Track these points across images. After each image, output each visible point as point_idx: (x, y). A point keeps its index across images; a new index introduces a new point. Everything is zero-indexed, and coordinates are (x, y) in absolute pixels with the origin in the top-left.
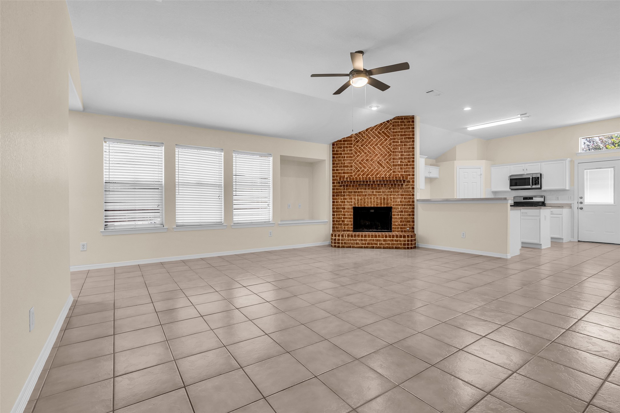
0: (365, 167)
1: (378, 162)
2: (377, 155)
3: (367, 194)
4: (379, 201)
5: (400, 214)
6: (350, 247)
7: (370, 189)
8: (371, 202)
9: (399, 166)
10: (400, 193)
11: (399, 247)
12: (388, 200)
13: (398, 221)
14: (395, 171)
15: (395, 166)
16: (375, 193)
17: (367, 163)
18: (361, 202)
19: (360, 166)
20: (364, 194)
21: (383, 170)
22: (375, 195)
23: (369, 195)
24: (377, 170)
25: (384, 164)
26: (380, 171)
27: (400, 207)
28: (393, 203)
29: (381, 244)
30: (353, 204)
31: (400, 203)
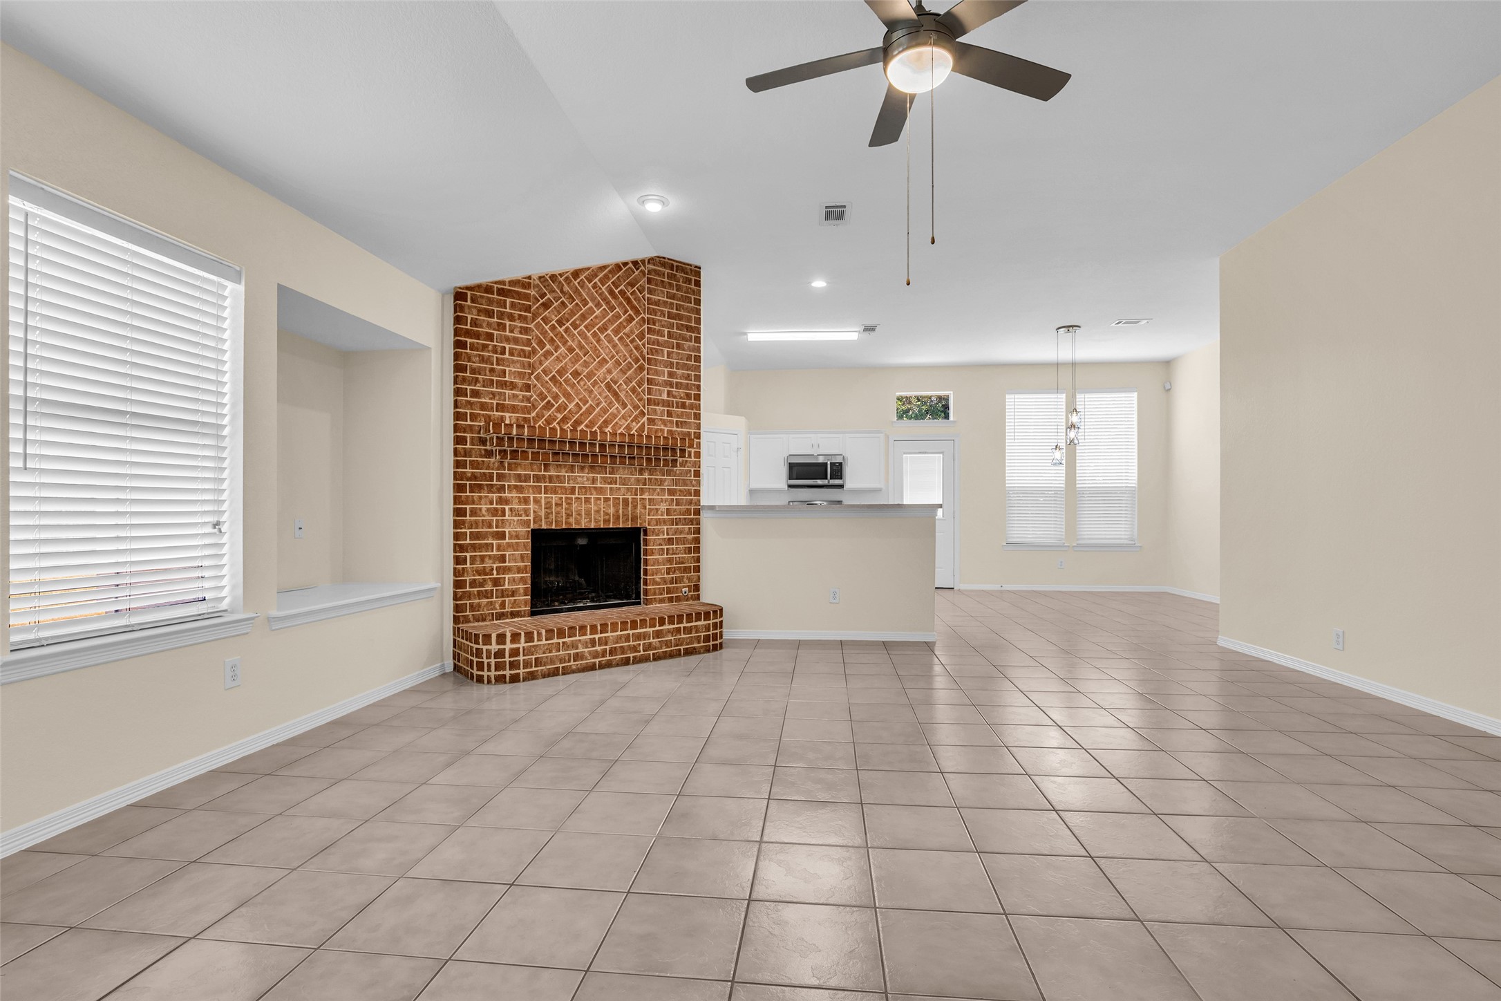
0: (568, 396)
1: (608, 386)
2: (604, 361)
3: (577, 486)
4: (612, 511)
5: (665, 547)
6: (555, 673)
7: (587, 470)
8: (588, 514)
9: (663, 406)
10: (666, 488)
12: (635, 507)
13: (661, 570)
14: (655, 419)
15: (655, 405)
16: (599, 485)
17: (575, 382)
18: (557, 513)
19: (555, 389)
20: (566, 485)
21: (623, 412)
22: (600, 491)
23: (584, 490)
24: (605, 411)
25: (624, 392)
26: (615, 416)
27: (665, 527)
28: (649, 515)
29: (648, 647)
30: (531, 518)
31: (666, 517)
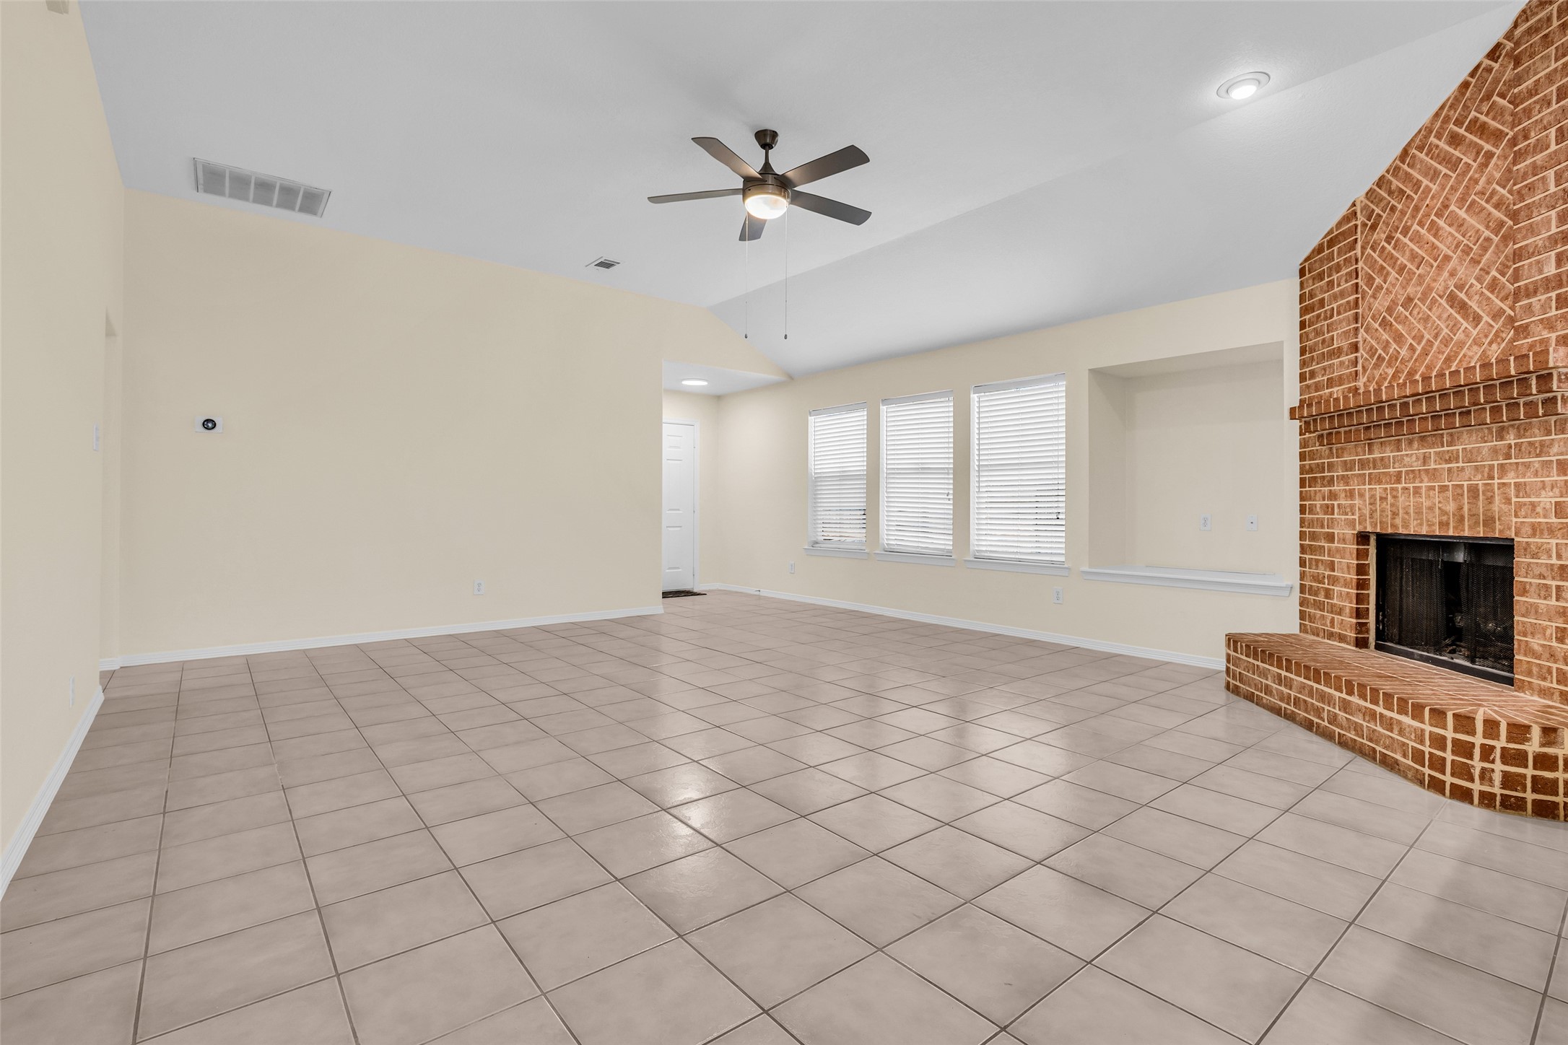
0: (1399, 338)
1: (1452, 299)
2: (1447, 258)
3: (1404, 469)
4: (1451, 507)
5: (1554, 583)
6: (1250, 697)
7: (1416, 445)
8: (1418, 512)
9: (1547, 290)
10: (1554, 459)
11: (1396, 762)
12: (1490, 500)
13: (1544, 629)
14: (1527, 325)
15: (1528, 296)
16: (1433, 466)
17: (1407, 314)
18: (1382, 511)
19: (1385, 336)
20: (1391, 470)
21: (1475, 332)
22: (1433, 475)
23: (1414, 475)
24: (1446, 342)
25: (1477, 297)
26: (1461, 344)
27: (1554, 542)
28: (1516, 516)
29: (1333, 719)
30: (1356, 517)
31: (1554, 520)
